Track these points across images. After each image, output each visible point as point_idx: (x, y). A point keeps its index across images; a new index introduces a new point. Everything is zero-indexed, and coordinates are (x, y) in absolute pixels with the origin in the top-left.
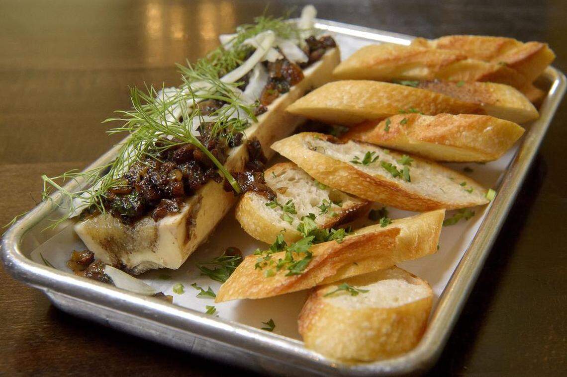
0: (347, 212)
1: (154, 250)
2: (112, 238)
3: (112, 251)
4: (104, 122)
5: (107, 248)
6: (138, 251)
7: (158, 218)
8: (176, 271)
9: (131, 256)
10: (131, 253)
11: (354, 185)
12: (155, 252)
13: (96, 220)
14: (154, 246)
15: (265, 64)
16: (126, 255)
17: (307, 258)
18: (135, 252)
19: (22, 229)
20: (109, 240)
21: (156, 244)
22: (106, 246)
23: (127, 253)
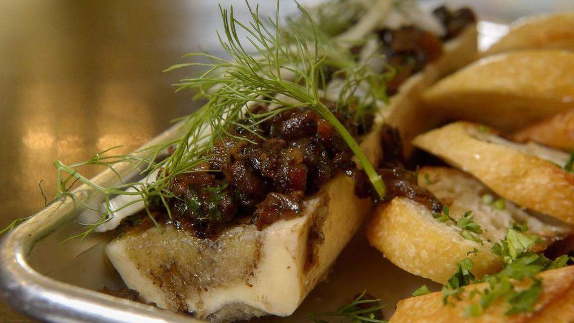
0: (553, 240)
1: (251, 282)
2: (174, 265)
3: (172, 287)
4: (168, 70)
5: (162, 282)
6: (220, 285)
7: (264, 223)
8: (287, 318)
9: (206, 296)
10: (206, 290)
11: (558, 199)
12: (251, 286)
13: (145, 235)
14: (252, 274)
15: (381, 33)
16: (197, 295)
17: (534, 286)
18: (215, 287)
19: (30, 235)
20: (169, 267)
21: (255, 271)
22: (160, 280)
23: (199, 290)
